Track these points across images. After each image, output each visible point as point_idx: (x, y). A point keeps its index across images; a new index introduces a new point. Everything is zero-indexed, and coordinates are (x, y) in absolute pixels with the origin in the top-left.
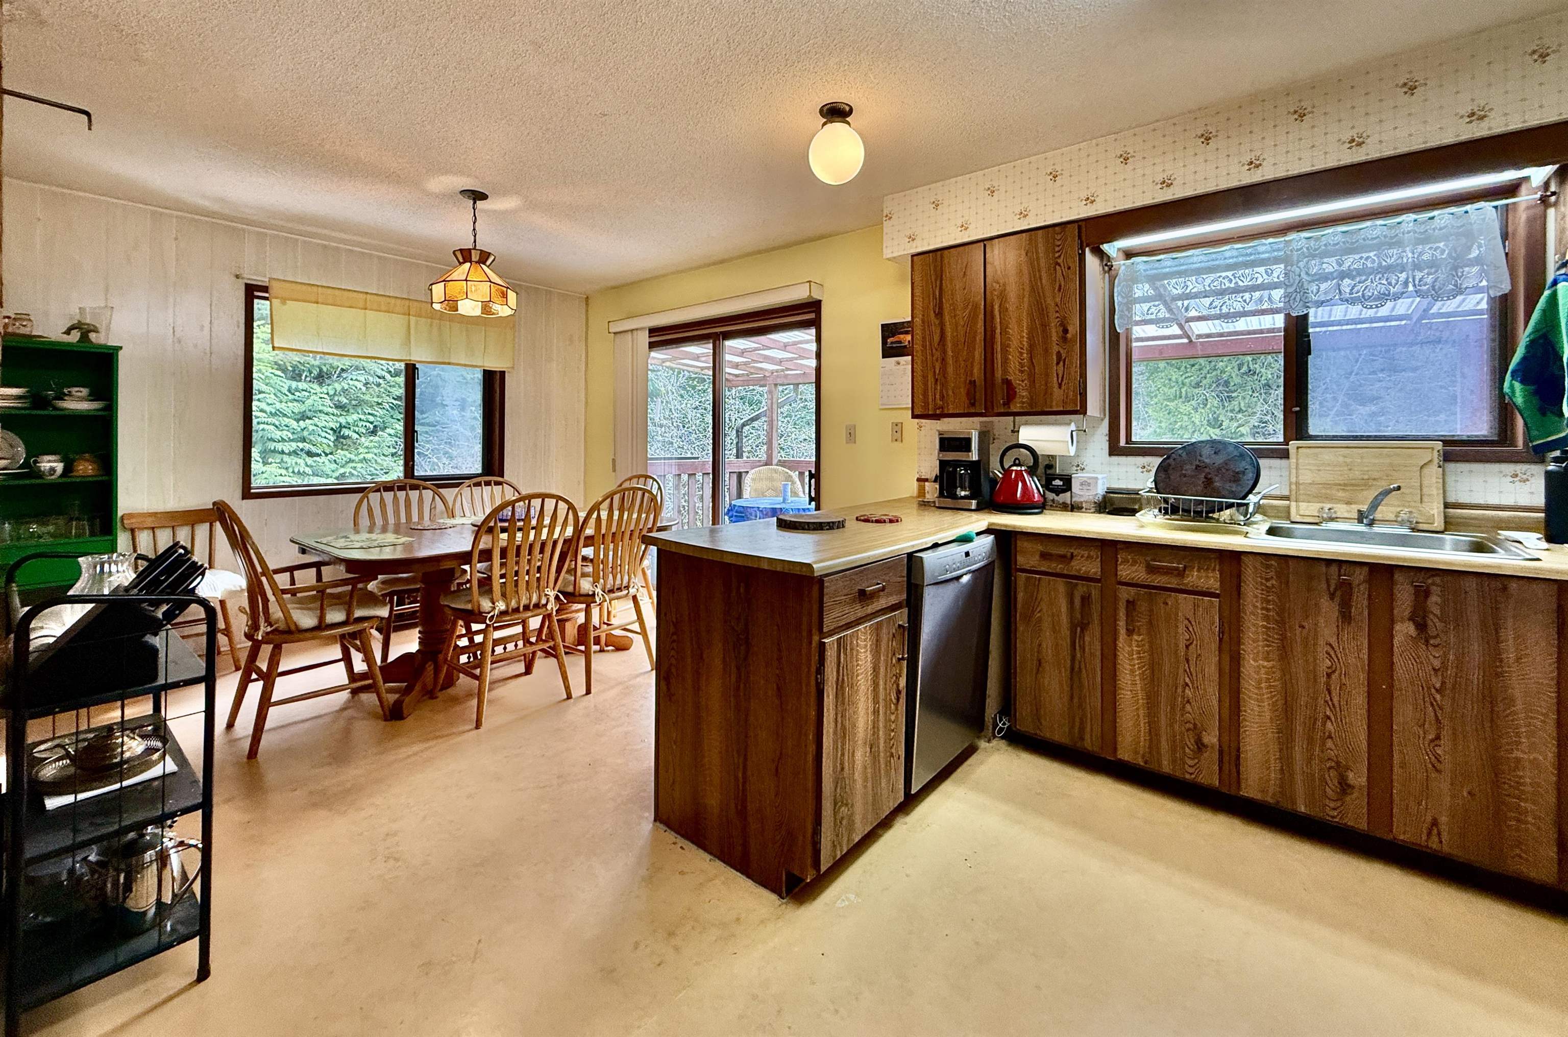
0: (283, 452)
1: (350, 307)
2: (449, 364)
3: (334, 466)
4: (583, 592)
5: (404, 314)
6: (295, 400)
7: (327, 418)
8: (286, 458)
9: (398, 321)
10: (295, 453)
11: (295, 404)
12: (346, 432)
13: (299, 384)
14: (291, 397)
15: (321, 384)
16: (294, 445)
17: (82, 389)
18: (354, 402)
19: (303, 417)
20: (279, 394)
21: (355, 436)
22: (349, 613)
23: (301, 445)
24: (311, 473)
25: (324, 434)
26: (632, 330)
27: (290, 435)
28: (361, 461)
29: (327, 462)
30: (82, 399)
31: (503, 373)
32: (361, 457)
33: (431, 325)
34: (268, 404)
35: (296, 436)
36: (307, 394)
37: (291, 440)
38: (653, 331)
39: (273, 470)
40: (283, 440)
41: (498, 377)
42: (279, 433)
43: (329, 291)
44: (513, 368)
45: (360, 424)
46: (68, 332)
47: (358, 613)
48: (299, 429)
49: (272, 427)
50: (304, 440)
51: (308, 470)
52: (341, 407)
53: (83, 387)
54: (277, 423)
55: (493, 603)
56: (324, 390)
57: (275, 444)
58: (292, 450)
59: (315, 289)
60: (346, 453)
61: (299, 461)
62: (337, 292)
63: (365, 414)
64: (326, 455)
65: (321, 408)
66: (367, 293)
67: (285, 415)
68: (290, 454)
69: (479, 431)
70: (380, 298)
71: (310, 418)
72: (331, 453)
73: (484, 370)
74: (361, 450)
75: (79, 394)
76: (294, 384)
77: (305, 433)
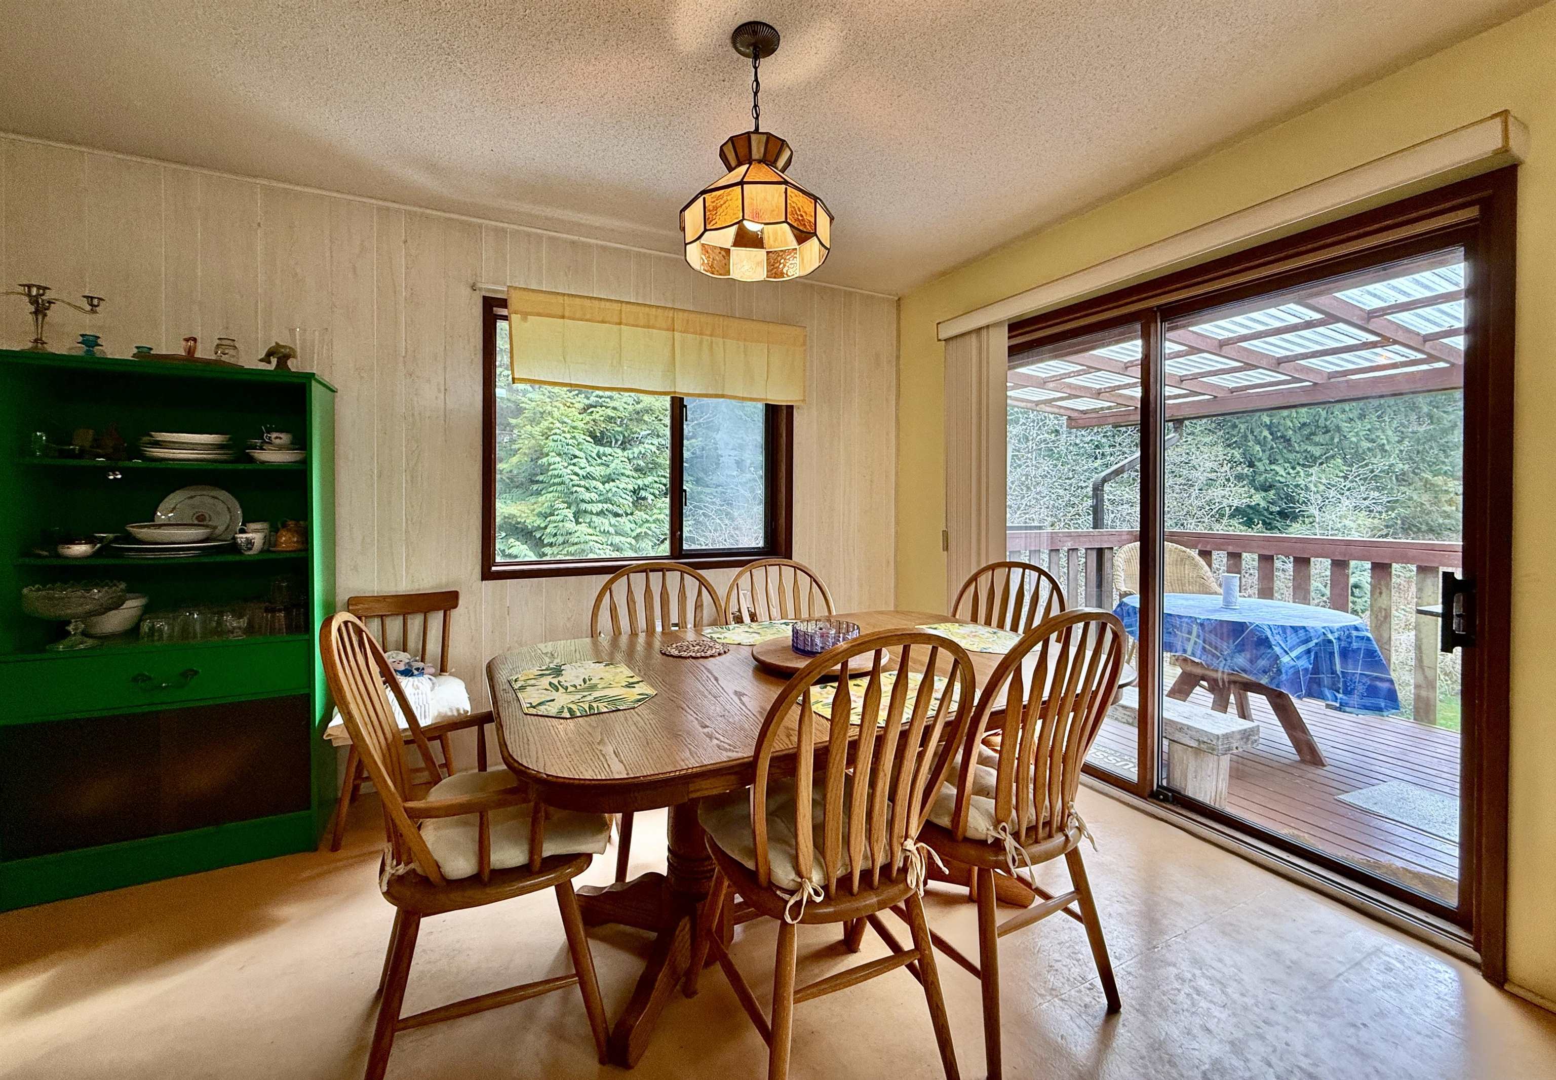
0: (592, 513)
1: (603, 322)
2: (723, 396)
3: (633, 526)
4: (970, 834)
5: (668, 330)
6: (602, 464)
7: (627, 480)
8: (594, 518)
9: (660, 336)
10: (600, 513)
11: (601, 467)
12: (643, 493)
13: (606, 449)
14: (599, 461)
15: (624, 449)
16: (600, 505)
17: (281, 436)
18: (651, 466)
19: (609, 479)
20: (590, 459)
21: (651, 497)
22: (534, 848)
23: (605, 506)
24: (613, 532)
25: (624, 496)
26: (980, 329)
27: (597, 496)
28: (654, 522)
29: (626, 521)
30: (280, 448)
31: (790, 408)
32: (654, 517)
33: (701, 343)
34: (581, 468)
35: (602, 498)
36: (611, 458)
37: (600, 502)
38: (1016, 327)
39: (583, 529)
40: (592, 502)
41: (784, 415)
42: (588, 495)
43: (578, 301)
44: (804, 401)
45: (656, 485)
46: (267, 359)
47: (550, 849)
48: (605, 491)
49: (583, 489)
50: (607, 501)
51: (612, 530)
52: (640, 470)
53: (281, 431)
54: (587, 485)
55: (799, 874)
56: (625, 454)
57: (586, 505)
58: (599, 510)
59: (560, 299)
60: (642, 513)
61: (605, 521)
62: (587, 303)
63: (658, 476)
64: (627, 514)
65: (623, 471)
66: (622, 302)
67: (594, 479)
68: (598, 514)
69: (760, 490)
70: (638, 309)
71: (613, 481)
72: (632, 514)
73: (766, 405)
74: (655, 511)
75: (278, 441)
76: (602, 449)
77: (610, 495)
